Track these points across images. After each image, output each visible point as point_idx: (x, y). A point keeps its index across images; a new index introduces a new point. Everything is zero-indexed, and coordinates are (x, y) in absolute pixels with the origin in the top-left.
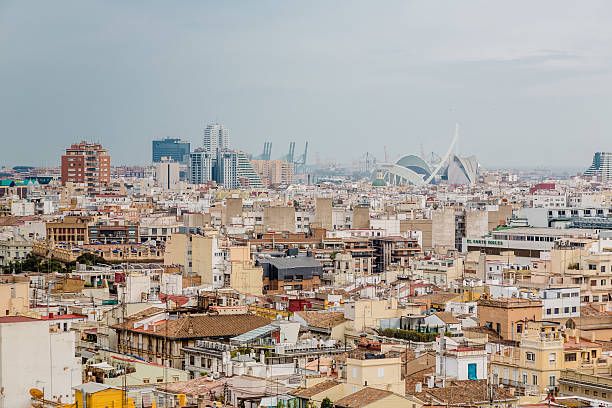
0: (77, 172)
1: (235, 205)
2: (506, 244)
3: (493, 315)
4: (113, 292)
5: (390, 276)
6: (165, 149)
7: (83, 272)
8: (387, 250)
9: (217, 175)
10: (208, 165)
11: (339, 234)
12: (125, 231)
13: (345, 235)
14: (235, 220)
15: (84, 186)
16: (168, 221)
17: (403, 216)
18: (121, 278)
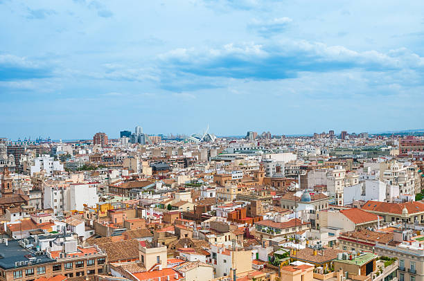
0: (98, 141)
1: (144, 150)
2: (222, 158)
3: (218, 179)
4: (108, 176)
5: (189, 169)
6: (124, 134)
7: (99, 170)
8: (188, 162)
9: (139, 141)
10: (136, 138)
11: (174, 157)
12: (112, 158)
13: (176, 157)
14: (144, 154)
15: (100, 145)
16: (125, 155)
17: (192, 151)
18: (111, 172)
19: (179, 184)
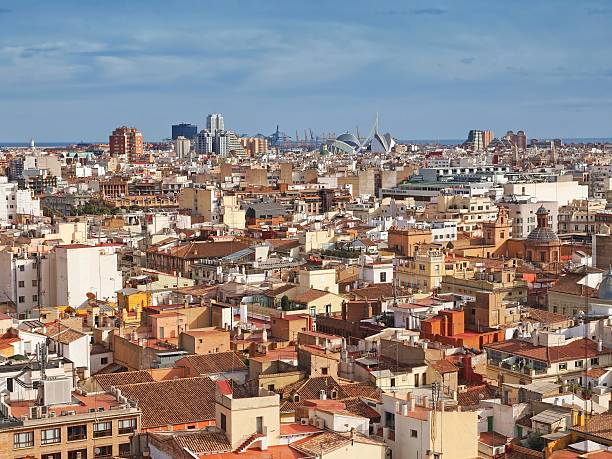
0: (120, 147)
1: (227, 169)
2: (409, 192)
3: (399, 240)
4: (144, 228)
5: (331, 215)
6: (179, 131)
7: (124, 214)
8: (328, 197)
9: (216, 148)
10: (210, 141)
11: (297, 187)
12: (152, 186)
13: (300, 188)
14: (227, 178)
15: (125, 156)
16: (182, 179)
17: (339, 175)
18: (150, 219)
19: (308, 249)
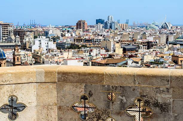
0: (80, 27)
1: (116, 34)
2: (178, 43)
3: (175, 59)
4: (90, 53)
5: (151, 50)
6: (99, 21)
7: (83, 49)
8: (150, 44)
9: (111, 27)
10: (109, 25)
11: (139, 41)
12: (91, 40)
13: (141, 41)
14: (116, 37)
15: (81, 30)
16: (100, 38)
17: (154, 36)
18: (91, 51)
19: (145, 61)
